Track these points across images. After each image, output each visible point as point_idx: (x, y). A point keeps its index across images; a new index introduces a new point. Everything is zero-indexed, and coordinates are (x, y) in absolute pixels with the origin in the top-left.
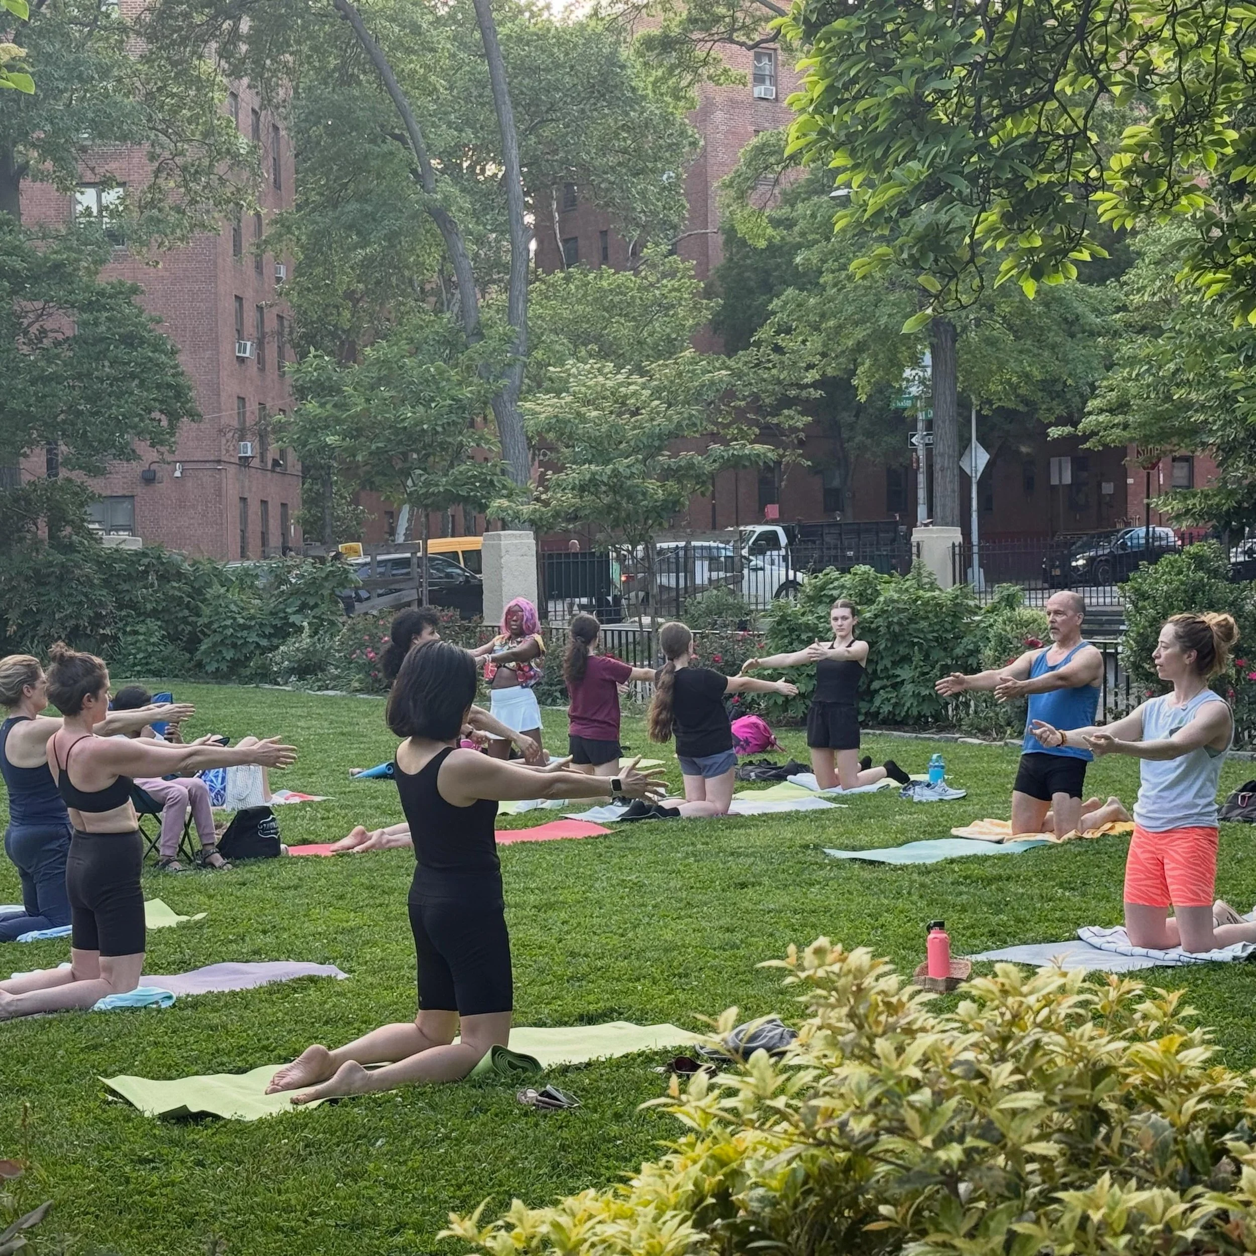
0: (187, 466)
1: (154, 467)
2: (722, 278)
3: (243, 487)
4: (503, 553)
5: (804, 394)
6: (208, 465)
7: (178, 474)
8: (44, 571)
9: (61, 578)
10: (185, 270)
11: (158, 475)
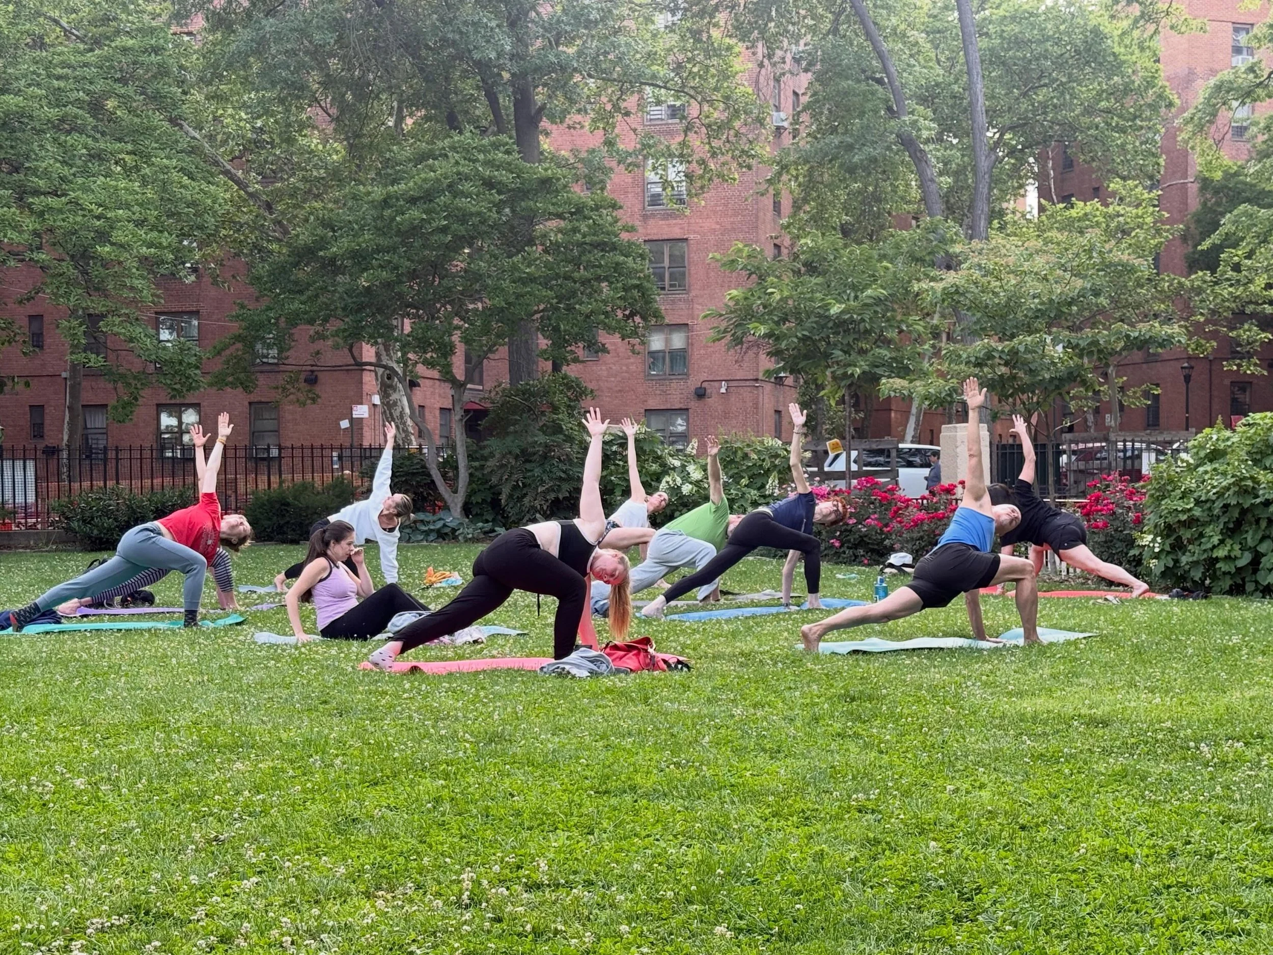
0: (731, 384)
1: (705, 385)
2: (1198, 221)
3: (778, 402)
4: (958, 443)
5: (1259, 309)
6: (748, 383)
7: (723, 390)
8: (530, 450)
9: (545, 457)
10: (732, 223)
11: (708, 391)
